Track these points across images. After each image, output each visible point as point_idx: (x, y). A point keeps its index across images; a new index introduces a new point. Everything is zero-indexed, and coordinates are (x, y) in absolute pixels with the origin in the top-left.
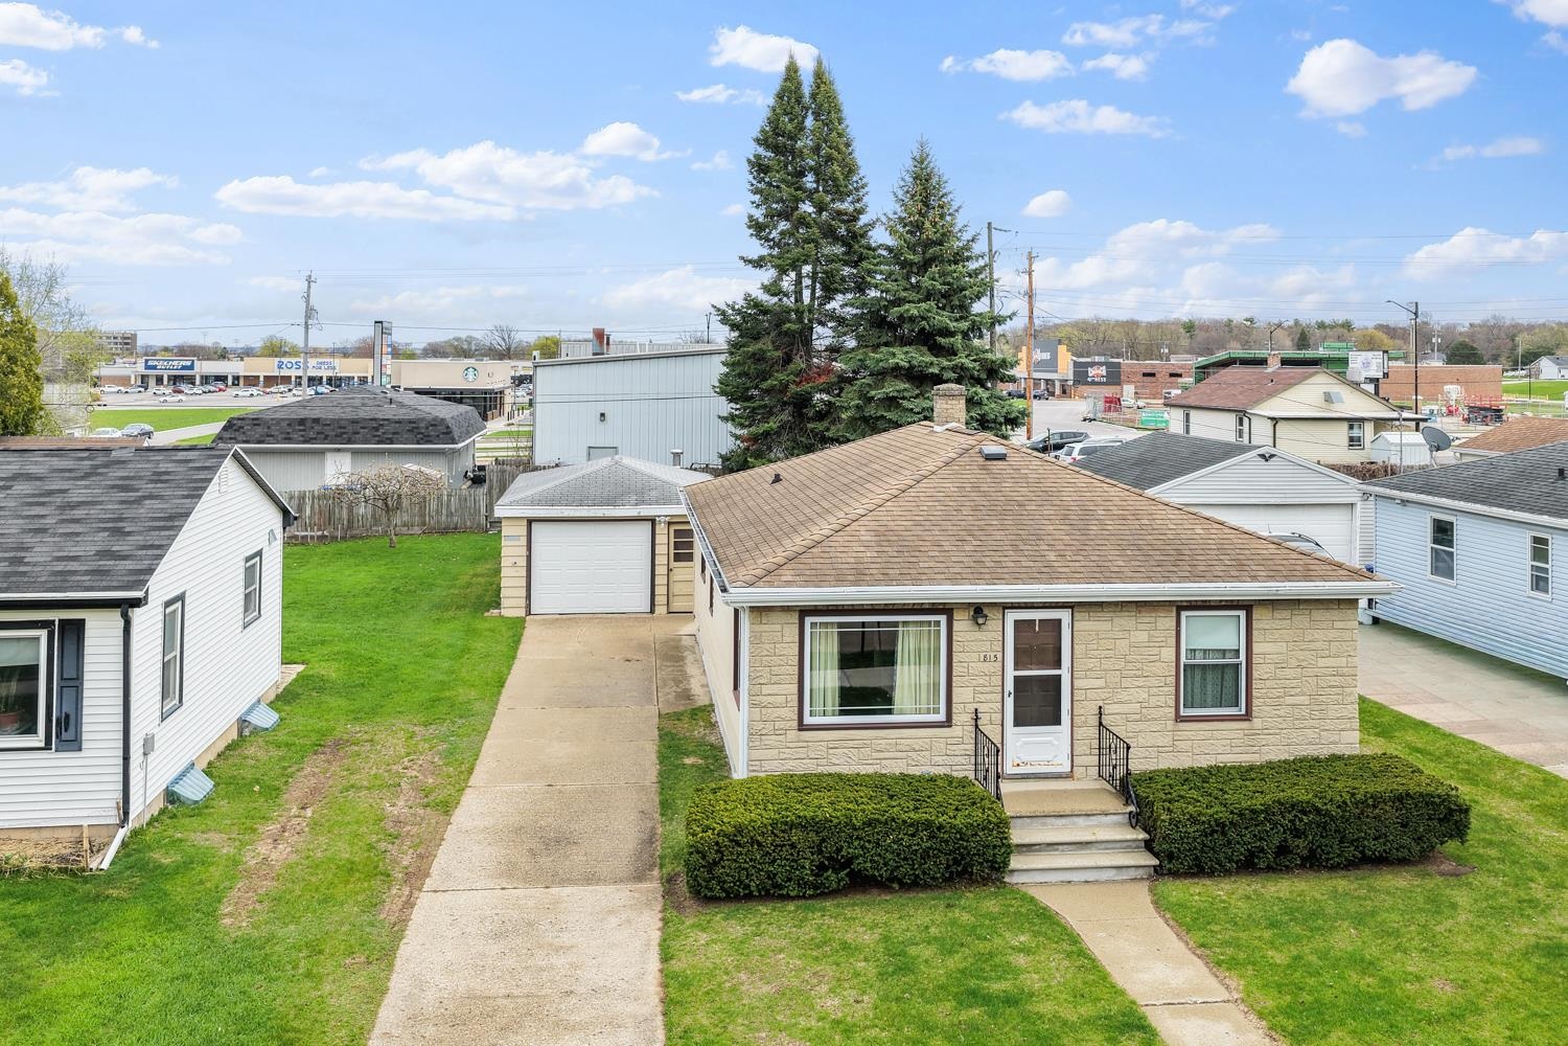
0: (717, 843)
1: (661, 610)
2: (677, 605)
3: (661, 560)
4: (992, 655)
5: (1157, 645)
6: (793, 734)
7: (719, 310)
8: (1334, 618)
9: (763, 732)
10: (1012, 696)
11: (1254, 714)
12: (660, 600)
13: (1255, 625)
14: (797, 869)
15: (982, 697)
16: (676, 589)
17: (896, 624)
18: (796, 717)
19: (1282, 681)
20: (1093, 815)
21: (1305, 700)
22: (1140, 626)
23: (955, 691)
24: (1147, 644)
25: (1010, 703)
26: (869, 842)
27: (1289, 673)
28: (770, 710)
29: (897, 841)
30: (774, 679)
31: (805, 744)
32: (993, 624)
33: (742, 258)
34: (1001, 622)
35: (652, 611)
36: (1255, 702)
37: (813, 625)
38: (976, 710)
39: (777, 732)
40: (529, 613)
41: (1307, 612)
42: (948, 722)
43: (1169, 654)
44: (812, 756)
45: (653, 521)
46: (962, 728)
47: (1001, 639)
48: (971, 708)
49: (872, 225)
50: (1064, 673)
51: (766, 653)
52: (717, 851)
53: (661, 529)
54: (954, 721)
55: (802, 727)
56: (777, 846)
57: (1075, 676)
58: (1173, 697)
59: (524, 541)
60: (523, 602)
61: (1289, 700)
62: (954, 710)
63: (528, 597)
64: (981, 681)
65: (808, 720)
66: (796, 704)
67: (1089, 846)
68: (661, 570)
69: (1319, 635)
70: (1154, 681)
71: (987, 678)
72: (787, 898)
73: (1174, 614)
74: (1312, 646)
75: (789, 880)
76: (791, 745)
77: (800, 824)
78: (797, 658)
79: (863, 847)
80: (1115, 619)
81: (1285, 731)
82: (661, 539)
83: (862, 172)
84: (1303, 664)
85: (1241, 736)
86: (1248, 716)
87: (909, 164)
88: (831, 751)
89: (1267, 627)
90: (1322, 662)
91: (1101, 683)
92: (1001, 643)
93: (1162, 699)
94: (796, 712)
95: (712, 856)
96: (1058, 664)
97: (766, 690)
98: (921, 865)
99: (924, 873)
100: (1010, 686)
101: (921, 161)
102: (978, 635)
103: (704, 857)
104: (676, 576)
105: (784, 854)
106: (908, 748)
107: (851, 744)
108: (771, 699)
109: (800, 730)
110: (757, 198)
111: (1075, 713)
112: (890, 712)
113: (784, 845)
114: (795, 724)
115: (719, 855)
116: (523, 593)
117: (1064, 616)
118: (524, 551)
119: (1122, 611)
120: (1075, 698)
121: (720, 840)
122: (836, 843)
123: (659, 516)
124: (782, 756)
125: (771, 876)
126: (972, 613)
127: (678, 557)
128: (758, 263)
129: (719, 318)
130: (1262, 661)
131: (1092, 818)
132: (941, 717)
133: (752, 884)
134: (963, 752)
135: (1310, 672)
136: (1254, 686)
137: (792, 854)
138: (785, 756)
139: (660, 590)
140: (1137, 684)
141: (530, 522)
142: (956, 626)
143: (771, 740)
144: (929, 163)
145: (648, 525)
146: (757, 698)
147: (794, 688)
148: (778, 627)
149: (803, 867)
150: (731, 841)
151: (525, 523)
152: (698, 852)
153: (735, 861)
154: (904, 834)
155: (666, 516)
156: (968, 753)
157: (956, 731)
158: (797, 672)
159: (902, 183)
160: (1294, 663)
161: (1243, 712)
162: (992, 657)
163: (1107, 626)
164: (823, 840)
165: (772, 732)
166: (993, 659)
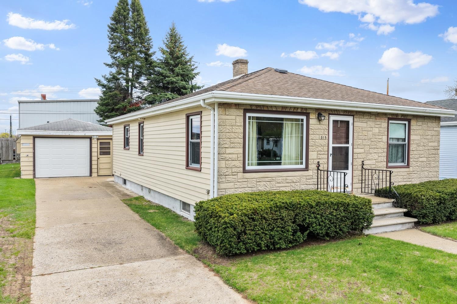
0: (242, 221)
1: (95, 175)
2: (102, 173)
3: (95, 154)
4: (324, 136)
5: (381, 134)
6: (241, 175)
7: (97, 80)
8: (434, 126)
9: (227, 174)
10: (332, 155)
11: (410, 165)
12: (94, 170)
13: (412, 128)
14: (285, 232)
15: (321, 156)
16: (101, 166)
17: (282, 119)
18: (242, 166)
19: (419, 152)
20: (380, 203)
21: (425, 159)
22: (377, 126)
23: (310, 153)
24: (378, 134)
25: (331, 158)
26: (318, 214)
27: (421, 148)
28: (230, 162)
29: (331, 213)
30: (232, 145)
31: (246, 180)
32: (325, 122)
33: (104, 63)
34: (328, 120)
35: (91, 175)
36: (411, 160)
37: (249, 118)
38: (318, 162)
39: (234, 174)
40: (34, 177)
41: (426, 123)
42: (307, 169)
43: (385, 138)
44: (250, 186)
45: (90, 138)
46: (312, 172)
47: (327, 129)
48: (316, 161)
49: (154, 53)
50: (350, 146)
51: (228, 131)
52: (242, 226)
53: (94, 141)
54: (309, 168)
55: (245, 171)
56: (274, 219)
57: (354, 147)
58: (386, 157)
59: (32, 146)
60: (32, 172)
61: (421, 159)
62: (310, 163)
63: (34, 170)
64: (320, 149)
65: (248, 168)
66: (242, 159)
67: (385, 216)
68: (95, 158)
69: (429, 133)
70: (380, 151)
71: (322, 147)
72: (280, 249)
73: (387, 121)
74: (428, 137)
75: (280, 239)
76: (239, 180)
77: (284, 207)
78: (242, 134)
79: (316, 218)
80: (368, 122)
81: (419, 172)
82: (94, 145)
83: (150, 34)
84: (425, 144)
85: (406, 174)
86: (408, 166)
87: (169, 31)
88: (258, 183)
89: (415, 129)
90: (430, 144)
91: (362, 151)
92: (327, 131)
93: (382, 158)
94: (242, 163)
95: (240, 229)
96: (347, 142)
97: (228, 151)
98: (339, 225)
99: (340, 230)
100: (331, 152)
101: (173, 30)
102: (319, 126)
103: (235, 229)
104: (100, 161)
105: (278, 224)
106: (291, 181)
107: (267, 179)
108: (230, 156)
109: (244, 172)
110: (111, 41)
111: (354, 164)
112: (280, 164)
113: (277, 219)
114: (241, 169)
115: (244, 227)
116: (32, 168)
117: (350, 119)
118: (32, 150)
119: (370, 118)
120: (354, 158)
121: (243, 218)
122: (303, 216)
123: (94, 136)
124: (236, 186)
125: (272, 237)
126: (317, 116)
127: (102, 153)
128: (110, 66)
129: (98, 83)
130: (413, 143)
131: (380, 205)
132: (303, 166)
133: (262, 242)
134: (313, 183)
135: (426, 148)
136: (411, 153)
137: (282, 224)
138: (237, 186)
139: (94, 167)
140: (375, 151)
141: (35, 137)
142: (311, 121)
143: (230, 178)
144: (176, 31)
145: (88, 140)
146: (224, 155)
147: (241, 151)
148: (233, 117)
149: (288, 231)
150: (249, 218)
151: (32, 138)
152: (232, 226)
153: (252, 230)
154: (333, 210)
155: (97, 136)
156: (315, 183)
157: (310, 173)
158: (242, 142)
159: (167, 37)
160: (422, 144)
161: (406, 165)
162: (324, 137)
163: (364, 125)
164: (296, 215)
165: (231, 174)
166: (325, 138)
